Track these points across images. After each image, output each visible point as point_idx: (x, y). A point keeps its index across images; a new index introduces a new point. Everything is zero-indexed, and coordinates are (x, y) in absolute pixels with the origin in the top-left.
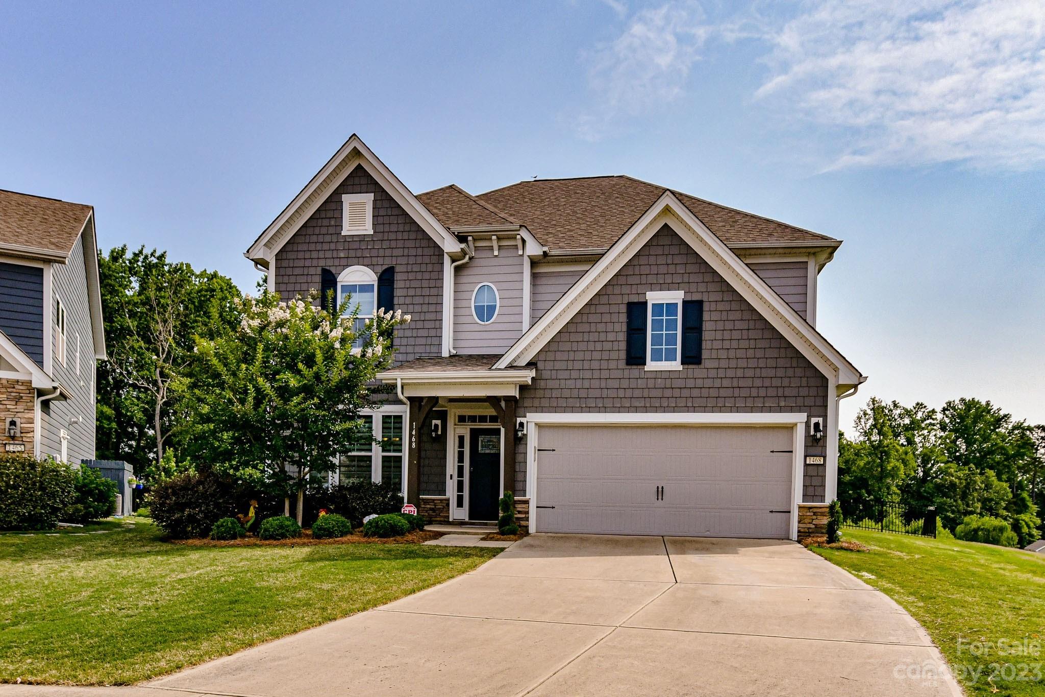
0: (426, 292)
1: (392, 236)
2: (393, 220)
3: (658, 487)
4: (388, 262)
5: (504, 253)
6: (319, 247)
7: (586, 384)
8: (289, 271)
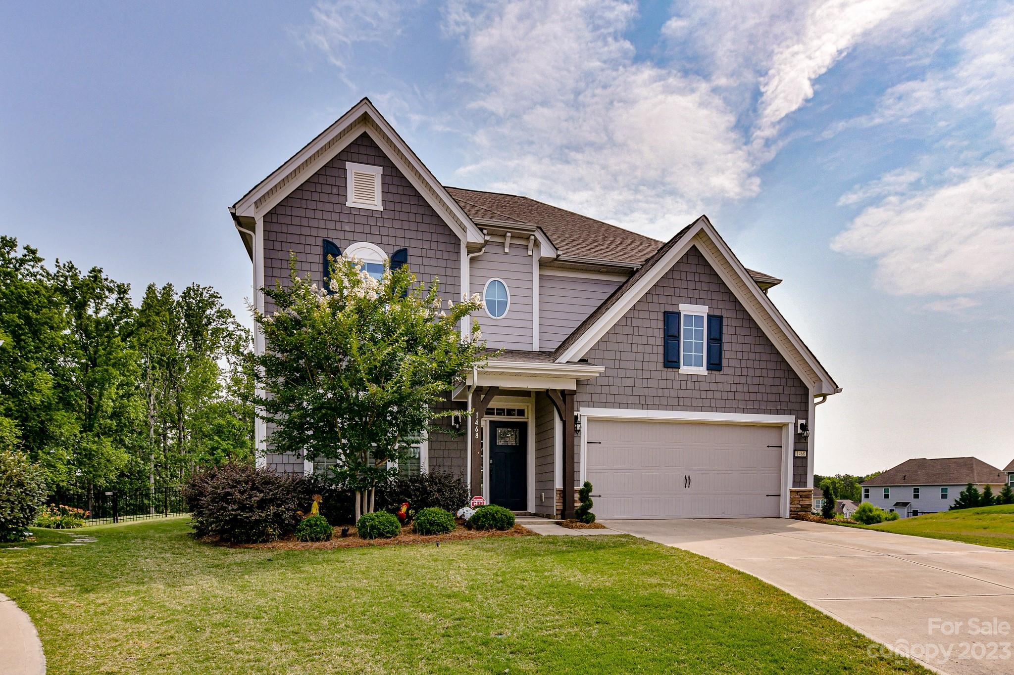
1: (404, 216)
2: (405, 199)
3: (685, 477)
4: (400, 244)
6: (319, 215)
8: (282, 237)
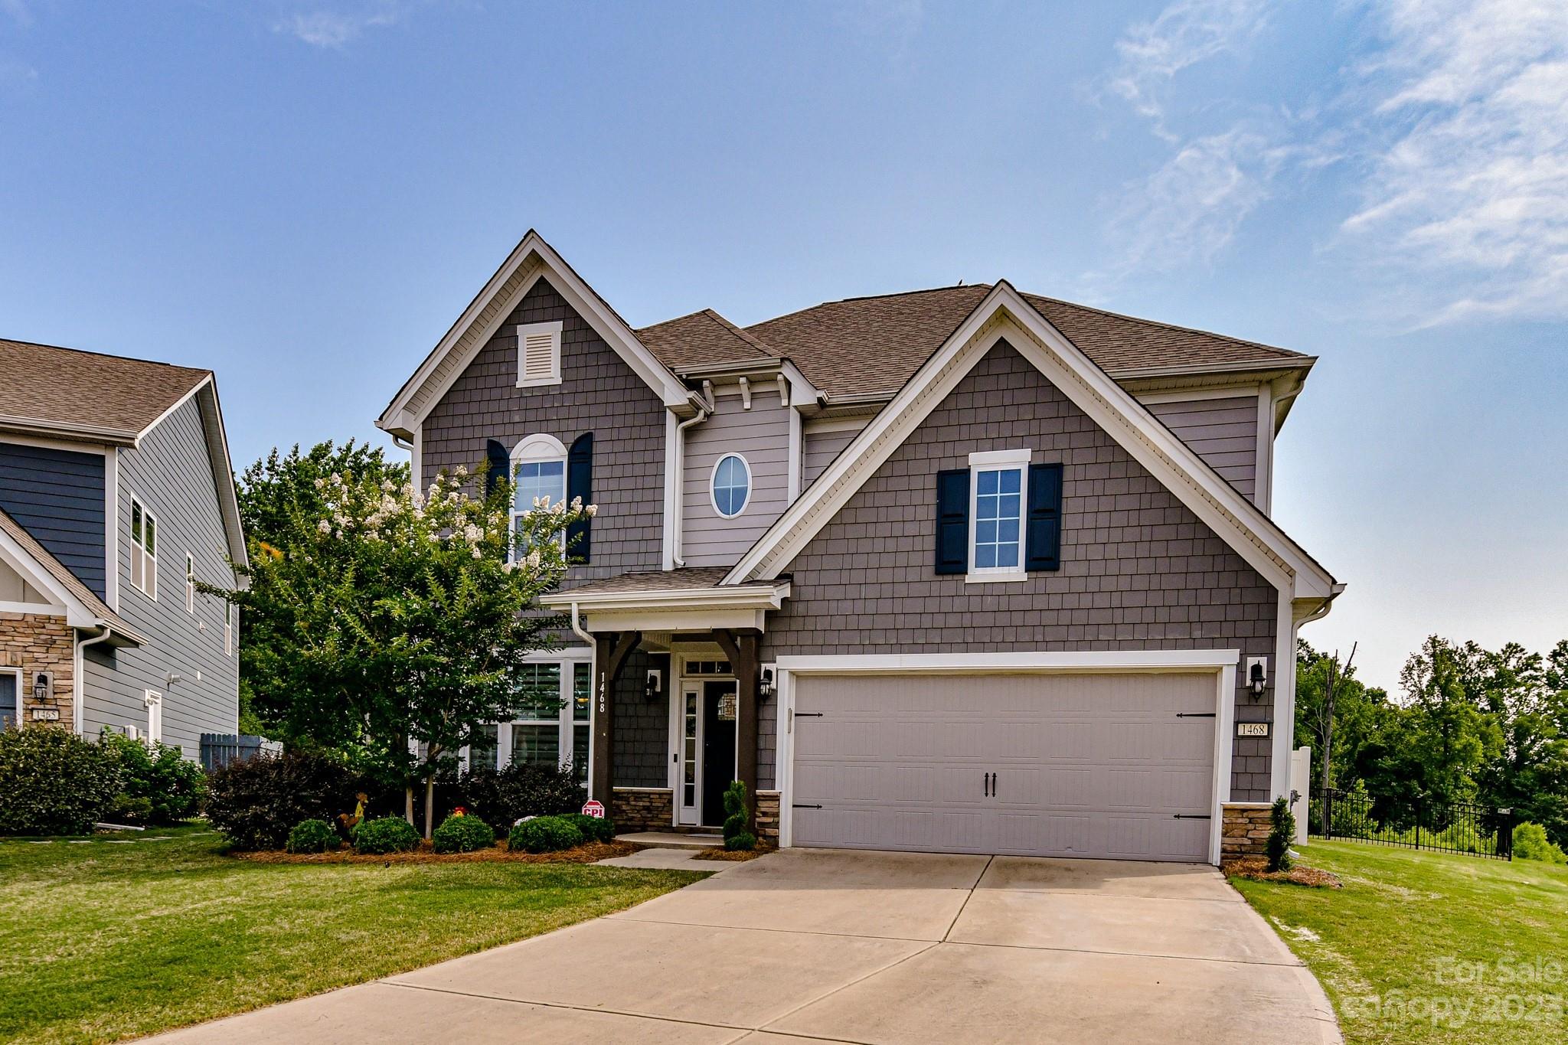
0: (639, 470)
1: (590, 386)
2: (591, 360)
3: (987, 775)
4: (584, 427)
5: (760, 405)
6: (484, 407)
7: (871, 607)
8: (442, 447)
